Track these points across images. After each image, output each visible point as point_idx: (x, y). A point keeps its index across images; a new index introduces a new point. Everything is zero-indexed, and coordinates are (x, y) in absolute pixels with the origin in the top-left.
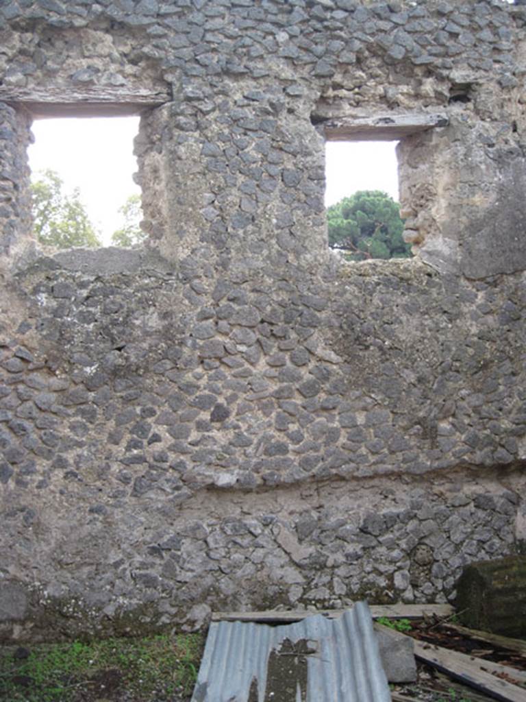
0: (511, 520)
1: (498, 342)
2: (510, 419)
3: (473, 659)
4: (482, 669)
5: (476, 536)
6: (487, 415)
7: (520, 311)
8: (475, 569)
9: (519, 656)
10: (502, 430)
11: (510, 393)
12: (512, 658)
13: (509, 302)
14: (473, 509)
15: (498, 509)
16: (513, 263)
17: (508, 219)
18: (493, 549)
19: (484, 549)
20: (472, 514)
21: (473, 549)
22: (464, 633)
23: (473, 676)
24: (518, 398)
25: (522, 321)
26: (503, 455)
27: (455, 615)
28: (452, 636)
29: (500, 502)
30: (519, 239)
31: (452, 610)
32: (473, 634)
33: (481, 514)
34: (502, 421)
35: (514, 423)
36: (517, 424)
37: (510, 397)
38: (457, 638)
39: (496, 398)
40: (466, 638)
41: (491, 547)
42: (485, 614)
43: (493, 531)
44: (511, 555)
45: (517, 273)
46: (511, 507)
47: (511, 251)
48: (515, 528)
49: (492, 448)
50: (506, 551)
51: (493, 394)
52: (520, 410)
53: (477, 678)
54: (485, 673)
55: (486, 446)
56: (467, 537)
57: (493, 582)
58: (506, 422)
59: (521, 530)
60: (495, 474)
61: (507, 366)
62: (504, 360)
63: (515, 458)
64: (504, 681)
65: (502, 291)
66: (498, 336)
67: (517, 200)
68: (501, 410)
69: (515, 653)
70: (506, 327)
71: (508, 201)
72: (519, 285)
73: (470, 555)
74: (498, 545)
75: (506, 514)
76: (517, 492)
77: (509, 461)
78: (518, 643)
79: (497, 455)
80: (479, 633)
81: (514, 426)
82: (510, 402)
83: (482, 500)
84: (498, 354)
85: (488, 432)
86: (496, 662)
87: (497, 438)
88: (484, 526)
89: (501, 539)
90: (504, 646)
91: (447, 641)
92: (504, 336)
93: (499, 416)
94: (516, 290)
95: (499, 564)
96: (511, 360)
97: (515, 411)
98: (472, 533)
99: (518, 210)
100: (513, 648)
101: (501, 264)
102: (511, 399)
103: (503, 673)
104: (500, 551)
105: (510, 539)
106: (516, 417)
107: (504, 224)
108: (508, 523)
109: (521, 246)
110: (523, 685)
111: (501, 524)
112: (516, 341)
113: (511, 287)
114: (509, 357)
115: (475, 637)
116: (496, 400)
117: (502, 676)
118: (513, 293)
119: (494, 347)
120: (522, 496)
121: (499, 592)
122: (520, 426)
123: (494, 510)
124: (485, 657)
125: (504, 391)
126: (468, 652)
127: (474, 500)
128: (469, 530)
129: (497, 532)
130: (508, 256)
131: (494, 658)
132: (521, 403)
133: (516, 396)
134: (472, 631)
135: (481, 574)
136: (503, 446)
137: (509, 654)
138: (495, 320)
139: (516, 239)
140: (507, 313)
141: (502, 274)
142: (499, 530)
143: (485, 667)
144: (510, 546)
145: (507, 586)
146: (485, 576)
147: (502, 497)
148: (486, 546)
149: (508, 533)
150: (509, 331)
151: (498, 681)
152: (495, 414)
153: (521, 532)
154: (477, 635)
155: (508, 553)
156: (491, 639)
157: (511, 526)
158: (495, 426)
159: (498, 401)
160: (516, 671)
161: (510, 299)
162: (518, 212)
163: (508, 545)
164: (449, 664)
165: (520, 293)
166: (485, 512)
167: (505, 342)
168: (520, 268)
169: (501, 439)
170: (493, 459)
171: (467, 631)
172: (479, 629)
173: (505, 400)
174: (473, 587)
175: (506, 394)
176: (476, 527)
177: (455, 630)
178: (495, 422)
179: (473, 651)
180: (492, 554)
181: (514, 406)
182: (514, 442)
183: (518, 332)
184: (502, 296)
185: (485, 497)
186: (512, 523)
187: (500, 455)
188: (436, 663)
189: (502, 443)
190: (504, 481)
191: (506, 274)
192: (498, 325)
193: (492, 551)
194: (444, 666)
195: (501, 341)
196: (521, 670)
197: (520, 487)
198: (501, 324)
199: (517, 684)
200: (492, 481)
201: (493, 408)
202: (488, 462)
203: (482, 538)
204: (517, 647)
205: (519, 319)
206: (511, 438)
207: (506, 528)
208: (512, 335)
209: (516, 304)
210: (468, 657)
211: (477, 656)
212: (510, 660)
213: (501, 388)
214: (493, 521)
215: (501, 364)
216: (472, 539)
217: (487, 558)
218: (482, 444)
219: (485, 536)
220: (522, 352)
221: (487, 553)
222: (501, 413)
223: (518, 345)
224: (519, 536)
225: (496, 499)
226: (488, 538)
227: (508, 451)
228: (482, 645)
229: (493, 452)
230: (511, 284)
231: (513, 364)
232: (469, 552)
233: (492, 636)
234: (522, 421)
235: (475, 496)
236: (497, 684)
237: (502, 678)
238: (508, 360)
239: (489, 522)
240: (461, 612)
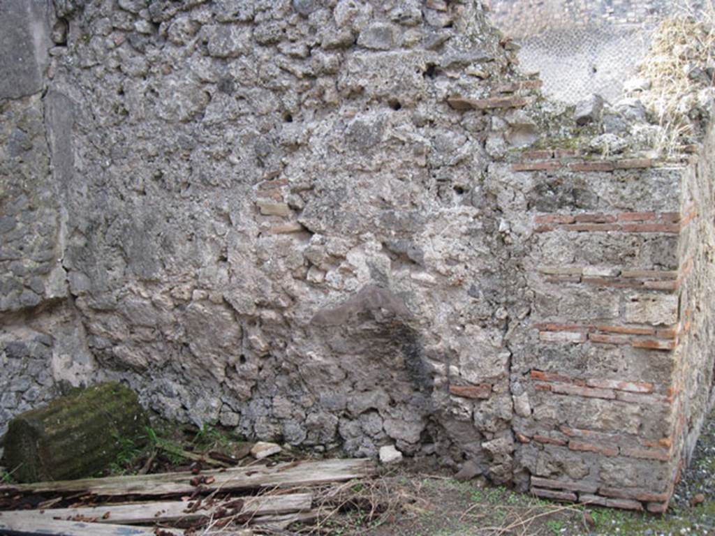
0: (48, 363)
1: (11, 175)
2: (33, 258)
3: (42, 512)
4: (55, 518)
5: (14, 388)
6: (7, 256)
7: (31, 140)
8: (24, 421)
9: (88, 494)
10: (26, 271)
11: (29, 229)
12: (82, 498)
13: (19, 130)
14: (6, 360)
15: (32, 355)
16: (19, 86)
17: (10, 36)
18: (33, 396)
19: (24, 399)
20: (5, 365)
21: (13, 402)
22: (24, 489)
23: (48, 529)
24: (38, 235)
25: (34, 150)
26: (30, 297)
27: (7, 475)
28: (11, 497)
29: (33, 347)
30: (24, 60)
31: (3, 471)
32: (35, 488)
33: (15, 363)
34: (24, 260)
35: (37, 261)
36: (41, 262)
37: (30, 233)
38: (17, 497)
39: (16, 236)
40: (28, 494)
41: (31, 395)
42: (43, 463)
43: (30, 379)
44: (53, 399)
45: (24, 98)
46: (46, 350)
47: (15, 72)
48: (52, 369)
49: (17, 291)
50: (48, 396)
51: (11, 233)
52: (42, 247)
53: (53, 529)
54: (59, 521)
55: (11, 290)
56: (4, 391)
57: (47, 429)
58: (29, 261)
59: (59, 371)
60: (22, 320)
61: (23, 201)
62: (19, 195)
63: (43, 298)
64: (81, 522)
65: (9, 118)
66: (9, 168)
67: (18, 16)
68: (21, 249)
69: (85, 492)
70: (18, 158)
71: (9, 16)
72: (28, 111)
73: (10, 408)
74: (38, 392)
75: (42, 358)
76: (49, 333)
77: (38, 302)
78: (84, 482)
79: (23, 298)
80: (41, 484)
81: (38, 265)
82: (31, 240)
83: (14, 349)
84: (12, 188)
85: (10, 274)
86: (67, 507)
87: (22, 280)
88: (21, 374)
89: (39, 384)
90: (71, 490)
91: (8, 504)
92: (17, 168)
93: (21, 256)
94: (25, 117)
95: (48, 410)
96: (27, 193)
97: (37, 249)
98: (9, 385)
99: (20, 27)
100: (80, 489)
101: (6, 87)
102: (31, 236)
103: (78, 516)
104: (41, 398)
105: (49, 383)
106: (39, 254)
107: (5, 42)
108: (45, 366)
109: (26, 68)
110: (101, 520)
111: (38, 370)
112: (30, 173)
113: (19, 113)
114: (24, 191)
115: (37, 490)
116: (15, 239)
117: (78, 518)
118: (22, 120)
119: (7, 181)
120: (55, 336)
121: (55, 438)
122: (44, 264)
123: (28, 356)
124: (55, 506)
125: (23, 228)
126: (34, 507)
127: (5, 350)
128: (5, 383)
129: (35, 379)
130: (13, 79)
131: (64, 504)
132: (42, 239)
133: (36, 231)
134: (33, 485)
135: (30, 424)
136: (28, 287)
137: (77, 495)
138: (4, 151)
139: (20, 59)
140: (17, 143)
141: (8, 98)
142: (37, 376)
143: (58, 516)
144: (51, 390)
145: (60, 430)
146: (37, 425)
147: (34, 341)
148: (25, 396)
149: (47, 377)
150: (21, 162)
151: (76, 525)
152: (17, 254)
153: (59, 374)
154: (40, 488)
155: (50, 397)
156: (56, 487)
157: (48, 369)
158: (17, 267)
159: (18, 240)
160: (91, 509)
161: (19, 127)
162: (21, 30)
163: (48, 390)
164: (19, 524)
165: (29, 120)
166: (19, 361)
167: (18, 175)
168: (27, 93)
169: (26, 280)
170: (20, 303)
171: (27, 486)
172: (39, 481)
173: (25, 237)
174: (23, 440)
175: (25, 232)
176: (12, 378)
177: (13, 489)
178: (17, 263)
179: (40, 504)
180: (33, 402)
181: (35, 244)
182: (41, 281)
183: (32, 163)
184: (10, 124)
185: (16, 345)
186: (50, 366)
187: (27, 298)
188: (5, 528)
189: (27, 284)
190: (33, 324)
191: (13, 99)
192: (8, 156)
193: (33, 399)
194: (15, 529)
195: (14, 173)
196: (95, 507)
197: (51, 327)
198: (12, 155)
199: (95, 521)
200: (20, 326)
201: (13, 248)
202: (15, 306)
203: (20, 388)
204: (84, 487)
205: (30, 148)
206: (36, 277)
207: (44, 372)
208: (24, 166)
209: (26, 132)
210: (36, 512)
211: (46, 508)
212: (81, 501)
213: (20, 225)
214: (29, 369)
215: (16, 199)
216: (10, 391)
217: (29, 408)
218: (6, 288)
219: (23, 386)
220: (38, 184)
221: (28, 402)
222: (22, 253)
223: (33, 177)
224: (57, 378)
225: (28, 345)
226: (26, 387)
227: (34, 292)
228: (47, 495)
229: (19, 294)
230: (19, 110)
231: (29, 198)
232: (9, 405)
233: (55, 483)
234: (45, 258)
235: (5, 346)
236: (76, 528)
237: (78, 520)
238: (23, 195)
239: (24, 369)
240: (14, 470)
